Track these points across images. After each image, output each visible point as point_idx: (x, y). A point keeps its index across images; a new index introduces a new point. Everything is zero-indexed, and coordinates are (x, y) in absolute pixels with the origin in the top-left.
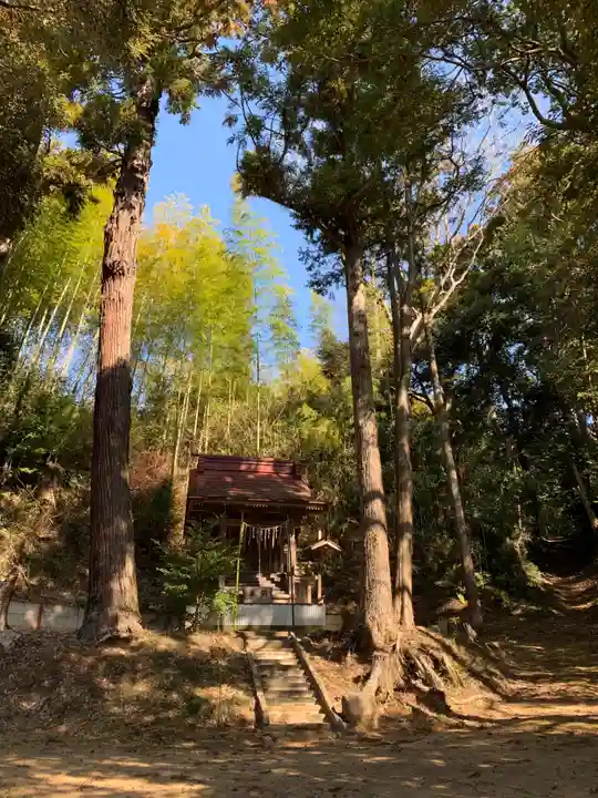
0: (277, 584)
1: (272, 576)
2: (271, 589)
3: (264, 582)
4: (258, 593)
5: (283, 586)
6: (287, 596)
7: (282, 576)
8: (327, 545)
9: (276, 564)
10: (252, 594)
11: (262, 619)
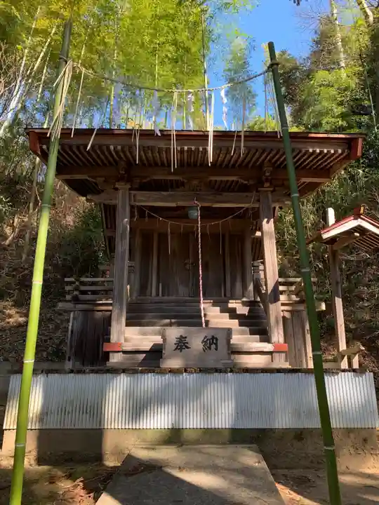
0: (244, 320)
1: (232, 304)
2: (229, 332)
3: (215, 316)
4: (197, 343)
5: (256, 323)
6: (268, 347)
7: (251, 304)
8: (360, 229)
9: (238, 285)
10: (182, 344)
11: (207, 411)
